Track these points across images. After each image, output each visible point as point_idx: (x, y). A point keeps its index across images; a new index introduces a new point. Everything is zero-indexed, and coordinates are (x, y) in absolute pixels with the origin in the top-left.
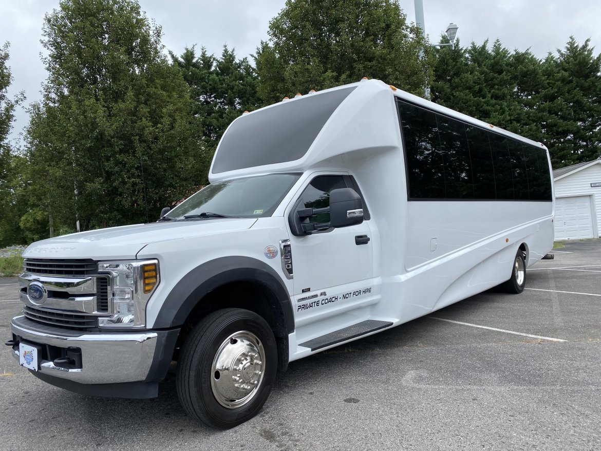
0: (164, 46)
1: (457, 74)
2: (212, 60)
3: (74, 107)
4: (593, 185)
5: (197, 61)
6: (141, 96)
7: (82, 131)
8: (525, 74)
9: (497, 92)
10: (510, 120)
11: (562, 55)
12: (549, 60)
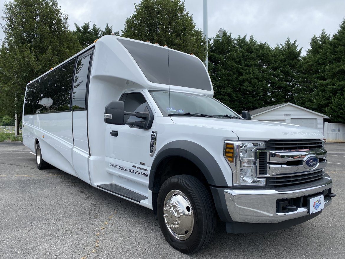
0: (69, 25)
1: (228, 52)
2: (99, 31)
3: (18, 54)
4: (286, 115)
5: (91, 30)
6: (55, 52)
7: (22, 67)
8: (263, 55)
9: (248, 63)
10: (253, 78)
11: (283, 47)
12: (277, 48)
